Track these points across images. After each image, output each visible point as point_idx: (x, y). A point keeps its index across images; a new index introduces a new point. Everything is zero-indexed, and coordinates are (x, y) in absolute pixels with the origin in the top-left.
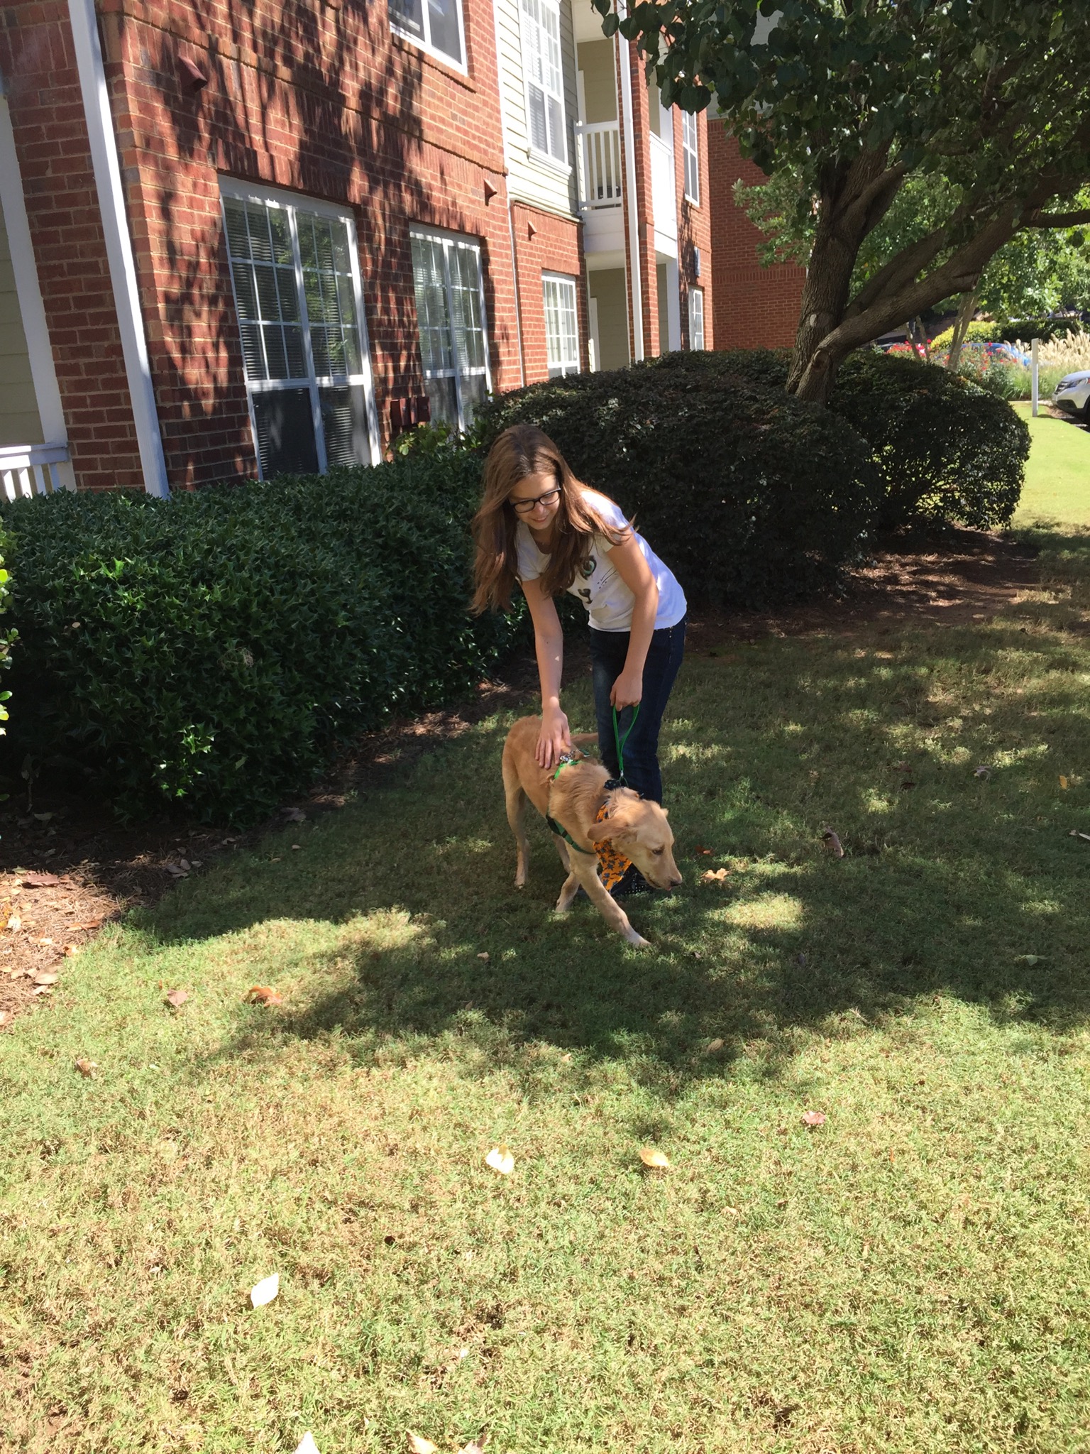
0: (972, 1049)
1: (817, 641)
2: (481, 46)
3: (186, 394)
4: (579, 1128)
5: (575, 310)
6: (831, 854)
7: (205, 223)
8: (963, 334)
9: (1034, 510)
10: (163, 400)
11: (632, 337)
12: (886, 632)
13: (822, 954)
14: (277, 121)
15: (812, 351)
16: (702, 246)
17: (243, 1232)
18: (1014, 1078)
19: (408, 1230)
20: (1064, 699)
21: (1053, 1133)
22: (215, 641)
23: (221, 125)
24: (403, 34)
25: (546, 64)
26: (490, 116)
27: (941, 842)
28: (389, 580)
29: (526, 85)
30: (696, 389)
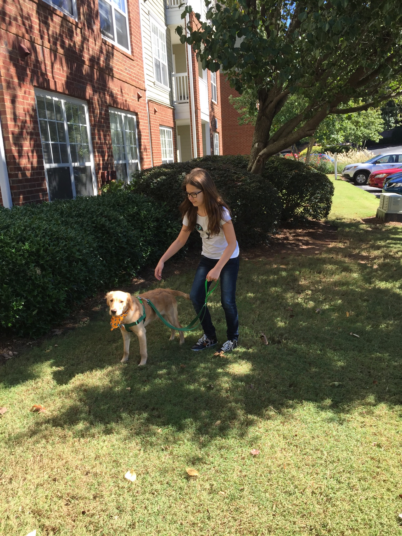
0: (315, 421)
1: (259, 261)
2: (136, 44)
3: (19, 169)
4: (163, 460)
5: (172, 140)
6: (263, 343)
7: (29, 105)
8: (310, 151)
9: (336, 213)
10: (11, 171)
11: (193, 150)
12: (284, 258)
13: (259, 384)
14: (57, 69)
15: (257, 156)
16: (218, 118)
17: (23, 512)
18: (330, 432)
19: (91, 508)
20: (346, 284)
21: (345, 454)
22: (25, 265)
23: (36, 69)
24: (106, 39)
25: (161, 52)
26: (140, 69)
27: (303, 338)
28: (97, 240)
29: (153, 59)
30: (214, 169)
